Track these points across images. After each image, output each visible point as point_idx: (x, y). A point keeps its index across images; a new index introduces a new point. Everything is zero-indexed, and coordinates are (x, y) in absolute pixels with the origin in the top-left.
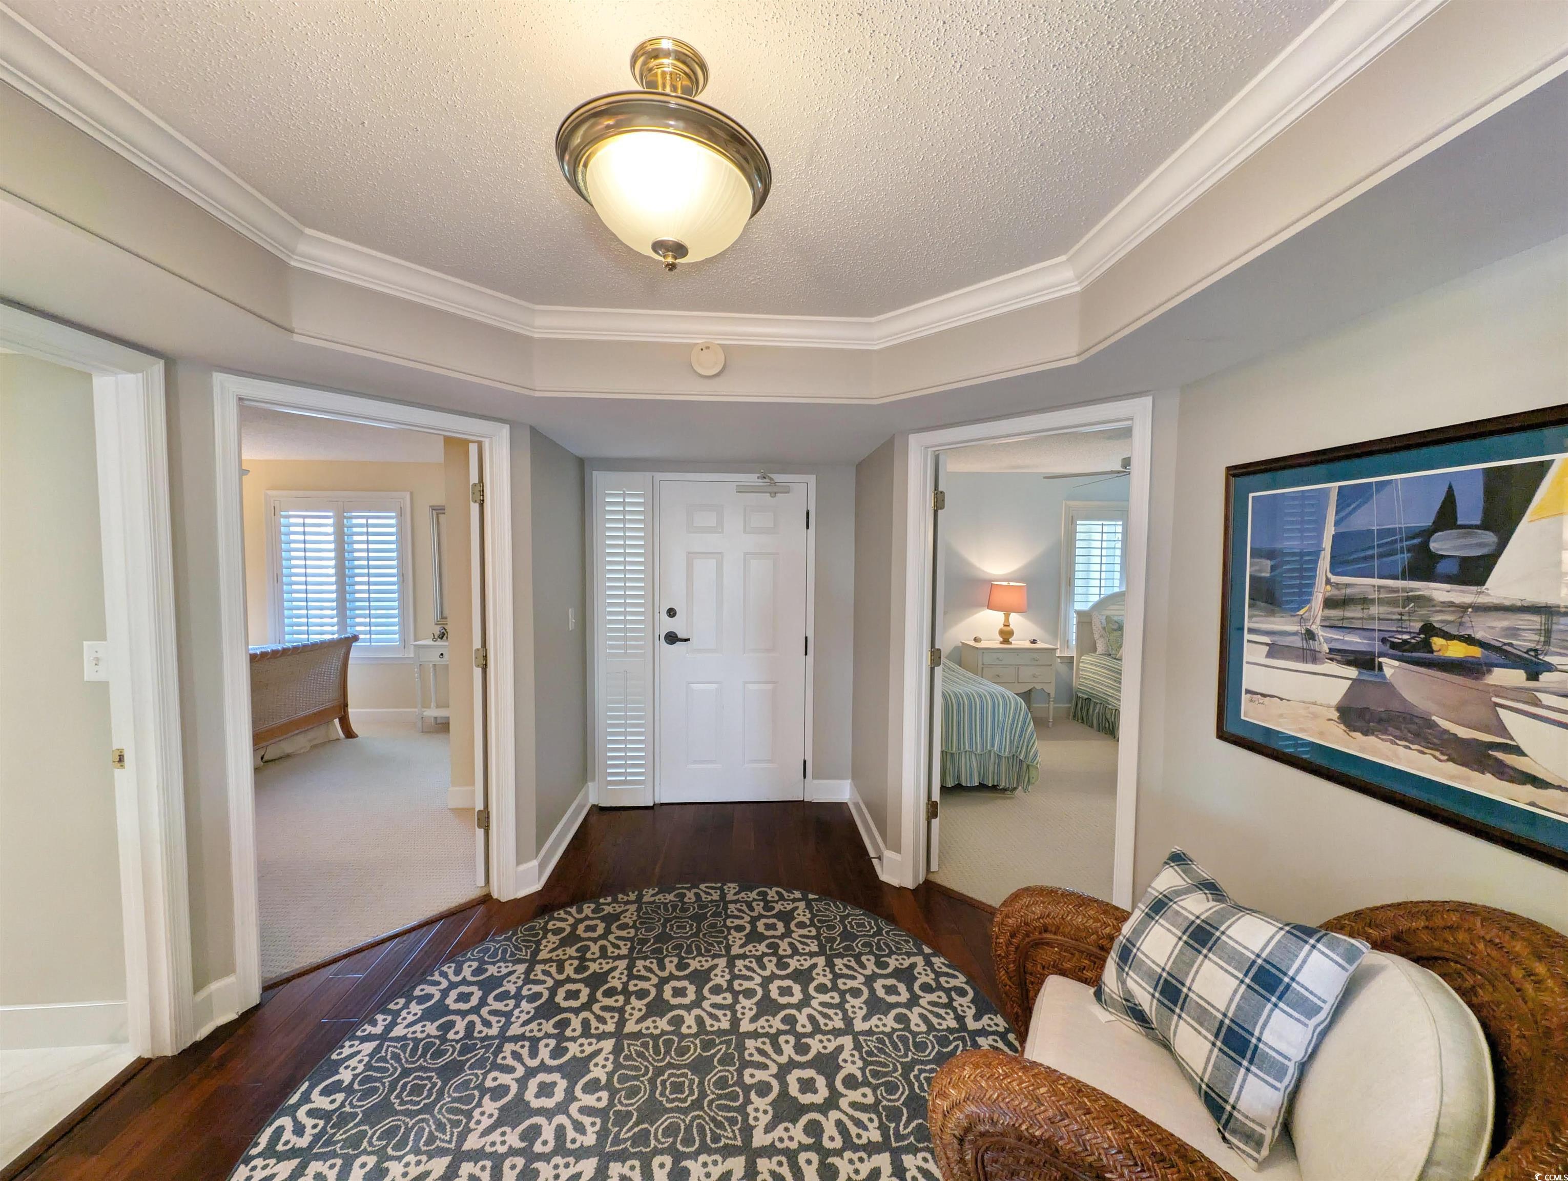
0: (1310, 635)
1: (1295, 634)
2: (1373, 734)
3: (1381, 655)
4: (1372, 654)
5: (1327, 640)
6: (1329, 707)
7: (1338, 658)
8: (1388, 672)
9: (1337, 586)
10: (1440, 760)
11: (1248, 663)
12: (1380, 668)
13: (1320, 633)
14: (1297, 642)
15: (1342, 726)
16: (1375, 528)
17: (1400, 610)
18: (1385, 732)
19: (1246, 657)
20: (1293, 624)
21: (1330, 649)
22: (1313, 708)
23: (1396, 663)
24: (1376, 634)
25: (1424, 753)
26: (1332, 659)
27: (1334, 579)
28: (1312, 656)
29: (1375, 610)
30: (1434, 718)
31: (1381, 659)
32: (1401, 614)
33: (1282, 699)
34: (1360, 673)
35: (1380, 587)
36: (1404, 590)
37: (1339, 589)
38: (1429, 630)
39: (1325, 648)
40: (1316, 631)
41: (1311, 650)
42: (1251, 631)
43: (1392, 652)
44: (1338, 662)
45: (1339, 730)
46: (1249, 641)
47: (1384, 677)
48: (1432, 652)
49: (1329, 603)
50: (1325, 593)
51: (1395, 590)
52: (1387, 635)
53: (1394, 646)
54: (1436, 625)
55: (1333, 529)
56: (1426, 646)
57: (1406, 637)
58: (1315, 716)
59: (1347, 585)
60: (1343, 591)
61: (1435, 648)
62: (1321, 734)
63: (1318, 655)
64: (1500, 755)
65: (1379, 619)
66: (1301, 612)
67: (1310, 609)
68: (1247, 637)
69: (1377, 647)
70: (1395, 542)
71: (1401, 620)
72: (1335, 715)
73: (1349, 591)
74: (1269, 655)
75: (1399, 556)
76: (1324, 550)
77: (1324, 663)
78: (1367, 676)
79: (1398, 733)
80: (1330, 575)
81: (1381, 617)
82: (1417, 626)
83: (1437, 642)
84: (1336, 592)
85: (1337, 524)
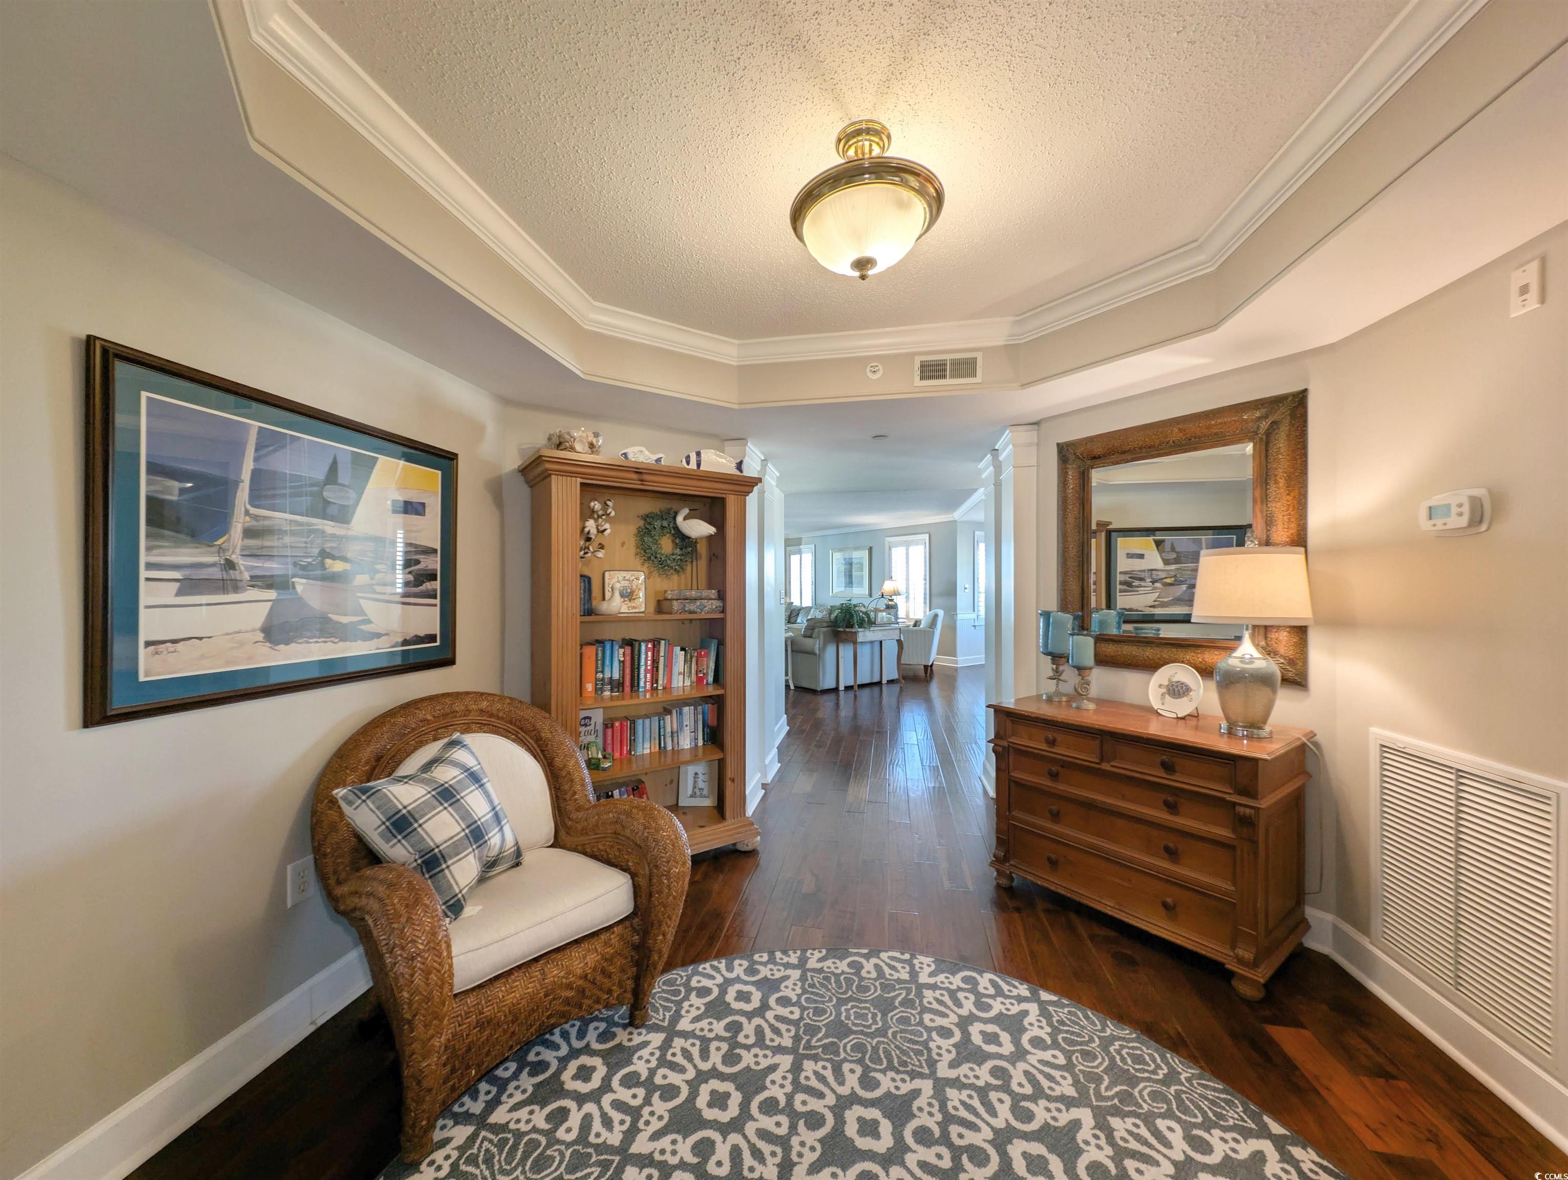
0: (230, 565)
1: (213, 565)
2: (292, 642)
3: (293, 576)
4: (286, 576)
5: (248, 568)
6: (254, 630)
7: (259, 583)
8: (299, 589)
9: (256, 517)
10: (335, 643)
11: (147, 607)
12: (294, 588)
13: (241, 562)
14: (216, 573)
15: (268, 644)
16: (287, 472)
17: (304, 540)
18: (301, 637)
19: (144, 599)
20: (211, 554)
21: (252, 577)
22: (238, 637)
23: (304, 581)
24: (289, 560)
25: (326, 642)
26: (253, 586)
27: (253, 510)
28: (235, 586)
29: (287, 540)
30: (330, 615)
31: (294, 580)
32: (306, 543)
33: (200, 639)
34: (279, 594)
35: (291, 521)
36: (308, 524)
37: (257, 521)
38: (324, 554)
39: (247, 576)
40: (236, 561)
41: (231, 580)
42: (150, 566)
43: (301, 572)
44: (259, 587)
45: (265, 648)
46: (148, 579)
47: (296, 593)
48: (325, 569)
49: (249, 533)
50: (244, 523)
51: (301, 524)
52: (297, 559)
53: (303, 568)
54: (328, 550)
55: (252, 464)
56: (323, 566)
57: (309, 560)
58: (242, 644)
59: (265, 518)
60: (261, 523)
61: (327, 566)
62: (250, 659)
63: (240, 584)
64: (363, 627)
65: (291, 547)
66: (219, 542)
67: (228, 540)
68: (143, 574)
69: (291, 570)
70: (301, 486)
71: (306, 547)
72: (260, 636)
73: (266, 523)
74: (180, 593)
75: (304, 498)
76: (243, 481)
77: (246, 590)
78: (286, 596)
79: (309, 634)
80: (248, 507)
81: (293, 545)
82: (316, 551)
83: (328, 562)
84: (255, 523)
85: (256, 460)
